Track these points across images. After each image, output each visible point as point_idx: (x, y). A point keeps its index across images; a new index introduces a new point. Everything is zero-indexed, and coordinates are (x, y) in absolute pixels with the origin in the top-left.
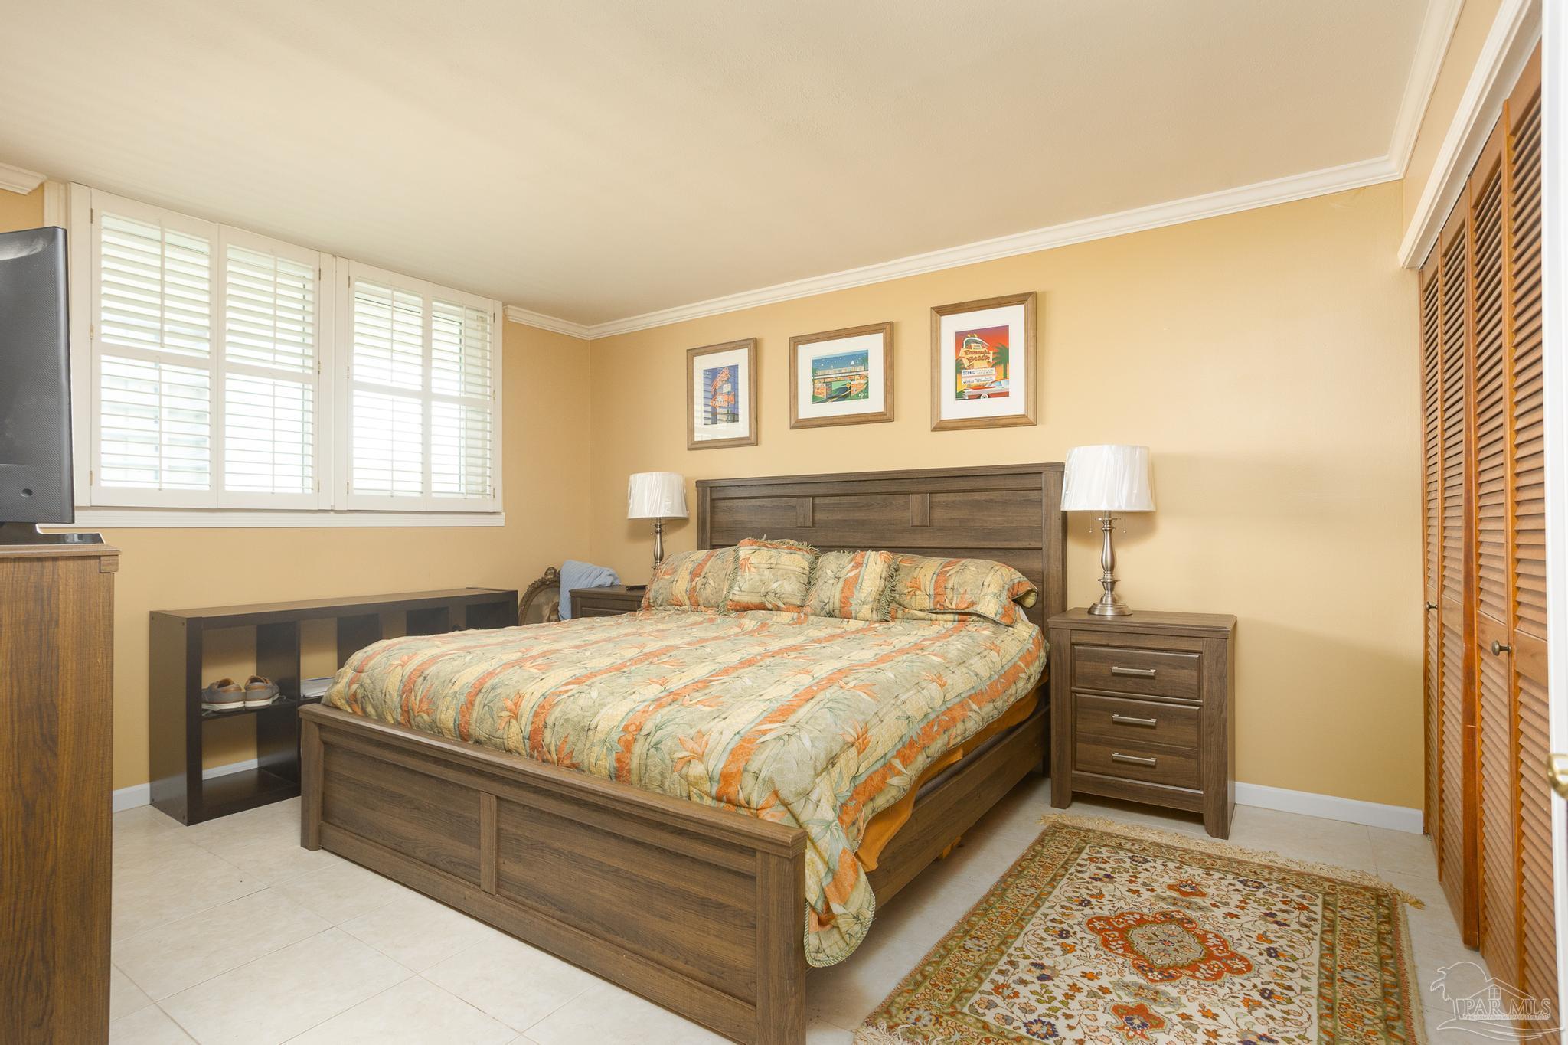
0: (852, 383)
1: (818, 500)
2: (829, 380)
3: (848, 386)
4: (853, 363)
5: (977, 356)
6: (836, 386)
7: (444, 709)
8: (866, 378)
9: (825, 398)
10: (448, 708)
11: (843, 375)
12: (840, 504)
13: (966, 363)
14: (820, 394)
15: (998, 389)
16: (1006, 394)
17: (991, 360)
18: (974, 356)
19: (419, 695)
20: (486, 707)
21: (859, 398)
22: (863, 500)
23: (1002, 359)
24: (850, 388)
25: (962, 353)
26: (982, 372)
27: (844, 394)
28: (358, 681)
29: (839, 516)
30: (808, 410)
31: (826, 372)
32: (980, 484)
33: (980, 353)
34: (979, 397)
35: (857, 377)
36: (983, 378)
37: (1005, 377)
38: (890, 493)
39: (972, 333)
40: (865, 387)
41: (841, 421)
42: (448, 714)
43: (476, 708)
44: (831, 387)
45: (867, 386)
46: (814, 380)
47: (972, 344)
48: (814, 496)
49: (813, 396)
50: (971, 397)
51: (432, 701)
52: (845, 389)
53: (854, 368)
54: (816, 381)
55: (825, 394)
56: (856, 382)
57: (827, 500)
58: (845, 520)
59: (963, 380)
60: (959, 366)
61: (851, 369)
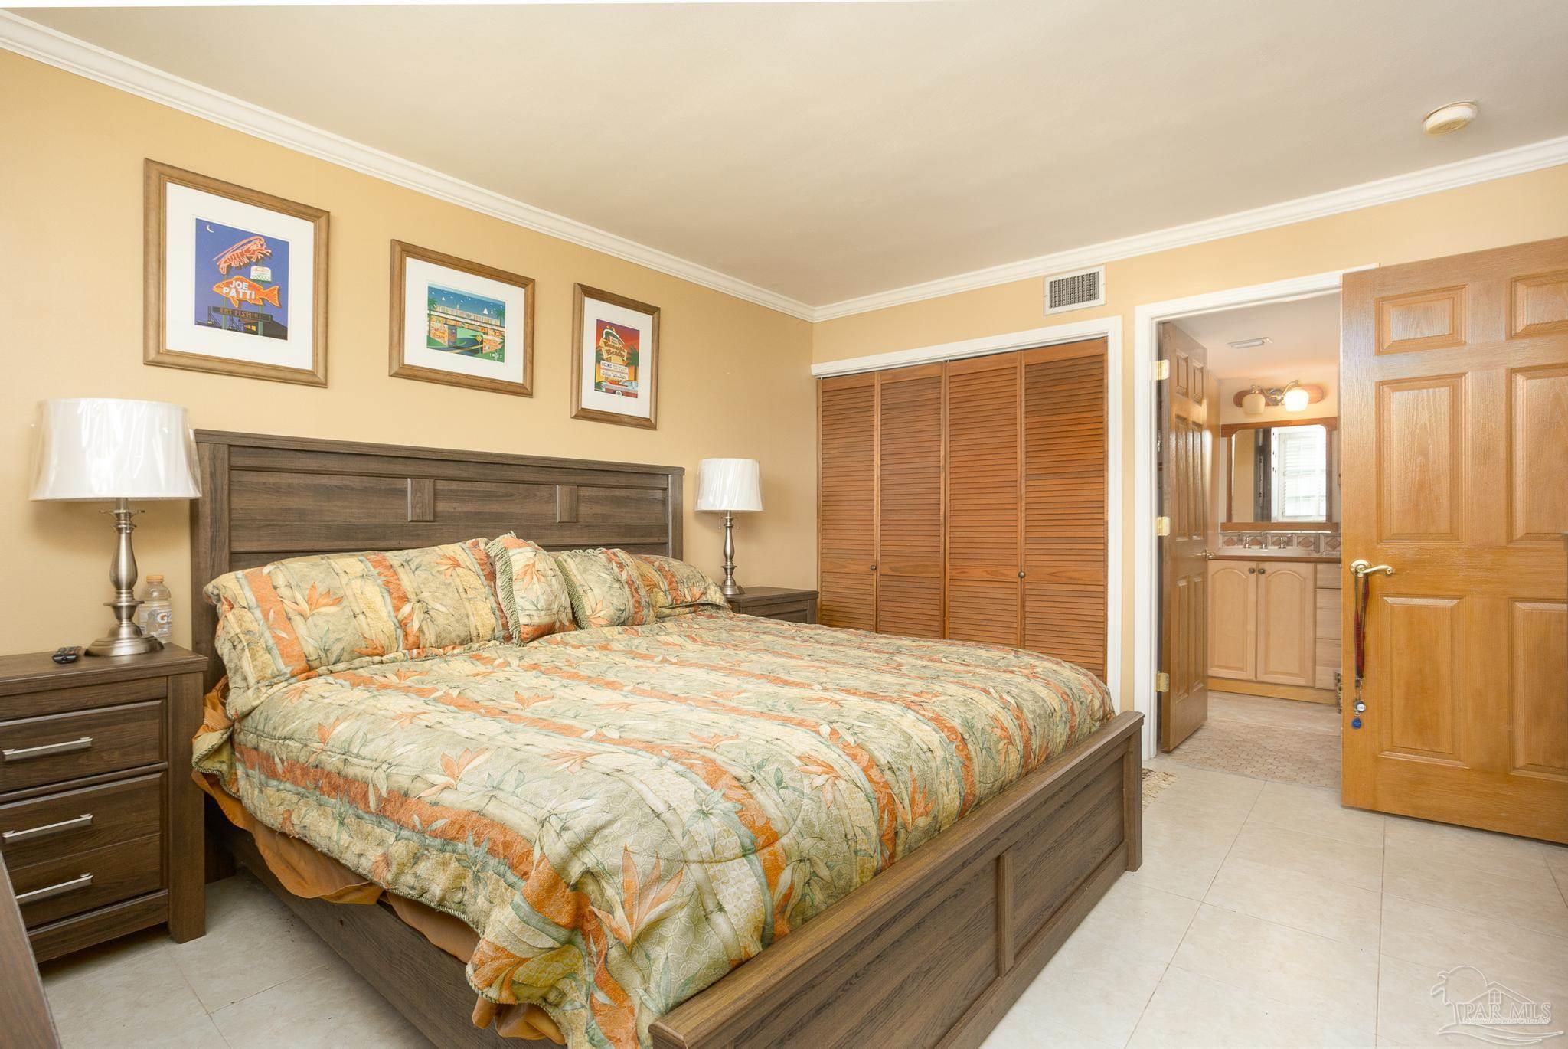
0: (484, 336)
1: (440, 485)
2: (453, 323)
3: (479, 339)
4: (486, 312)
5: (615, 350)
6: (462, 334)
7: (945, 789)
8: (503, 337)
9: (446, 344)
10: (947, 784)
11: (473, 322)
12: (473, 491)
13: (605, 356)
14: (440, 338)
15: (630, 389)
16: (636, 396)
17: (625, 359)
18: (612, 350)
19: (905, 796)
20: (984, 751)
21: (493, 358)
22: (502, 489)
23: (633, 361)
24: (482, 342)
25: (601, 343)
26: (616, 368)
27: (472, 348)
28: (787, 856)
29: (470, 507)
30: (418, 354)
31: (450, 310)
32: (622, 480)
33: (617, 348)
34: (614, 393)
35: (491, 332)
36: (619, 375)
37: (635, 378)
38: (537, 483)
39: (612, 325)
40: (500, 347)
41: (469, 382)
42: (950, 792)
43: (975, 760)
44: (455, 333)
45: (504, 346)
46: (430, 315)
47: (611, 337)
48: (436, 478)
49: (429, 337)
50: (608, 391)
51: (925, 790)
52: (475, 342)
53: (484, 317)
54: (434, 318)
55: (446, 339)
56: (490, 337)
57: (454, 486)
58: (480, 513)
59: (602, 371)
60: (599, 358)
61: (483, 319)
